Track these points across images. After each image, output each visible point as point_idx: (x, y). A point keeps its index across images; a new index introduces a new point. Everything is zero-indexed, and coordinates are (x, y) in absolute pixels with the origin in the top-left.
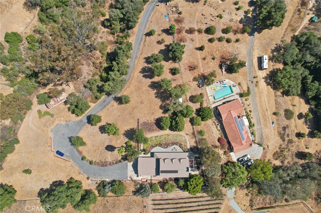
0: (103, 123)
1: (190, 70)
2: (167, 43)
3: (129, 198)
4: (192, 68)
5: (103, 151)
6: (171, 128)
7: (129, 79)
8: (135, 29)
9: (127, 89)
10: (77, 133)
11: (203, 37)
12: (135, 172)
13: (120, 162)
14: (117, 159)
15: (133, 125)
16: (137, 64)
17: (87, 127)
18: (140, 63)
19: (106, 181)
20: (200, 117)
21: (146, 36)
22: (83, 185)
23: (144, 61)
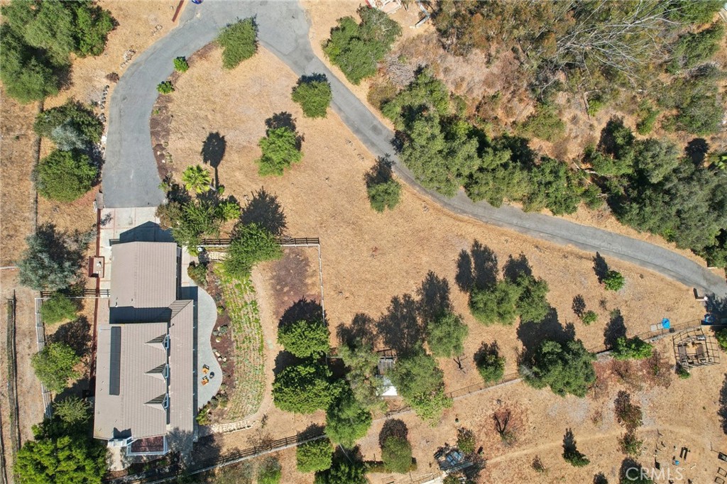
0: (303, 124)
1: (495, 417)
2: (581, 331)
3: (27, 214)
4: (503, 424)
5: (206, 125)
6: (285, 361)
7: (454, 208)
8: (612, 224)
9: (419, 202)
10: (268, 44)
11: (609, 454)
12: (127, 233)
13: (164, 181)
14: (176, 170)
15: (296, 222)
16: (502, 234)
17: (288, 76)
18: (507, 241)
19: (100, 134)
20: (328, 467)
21: (595, 260)
22: (90, 60)
23: (516, 256)
